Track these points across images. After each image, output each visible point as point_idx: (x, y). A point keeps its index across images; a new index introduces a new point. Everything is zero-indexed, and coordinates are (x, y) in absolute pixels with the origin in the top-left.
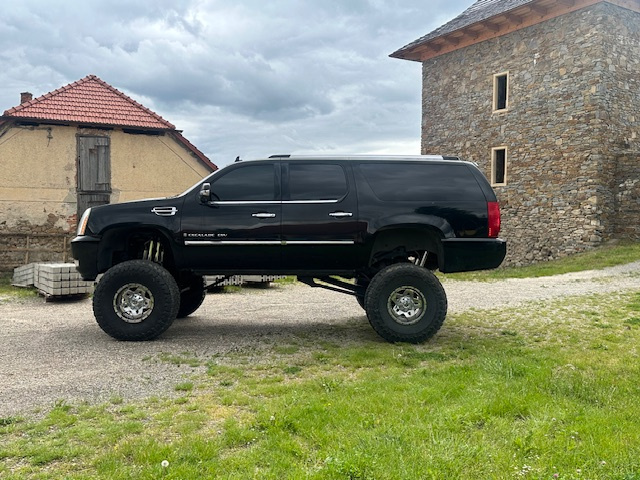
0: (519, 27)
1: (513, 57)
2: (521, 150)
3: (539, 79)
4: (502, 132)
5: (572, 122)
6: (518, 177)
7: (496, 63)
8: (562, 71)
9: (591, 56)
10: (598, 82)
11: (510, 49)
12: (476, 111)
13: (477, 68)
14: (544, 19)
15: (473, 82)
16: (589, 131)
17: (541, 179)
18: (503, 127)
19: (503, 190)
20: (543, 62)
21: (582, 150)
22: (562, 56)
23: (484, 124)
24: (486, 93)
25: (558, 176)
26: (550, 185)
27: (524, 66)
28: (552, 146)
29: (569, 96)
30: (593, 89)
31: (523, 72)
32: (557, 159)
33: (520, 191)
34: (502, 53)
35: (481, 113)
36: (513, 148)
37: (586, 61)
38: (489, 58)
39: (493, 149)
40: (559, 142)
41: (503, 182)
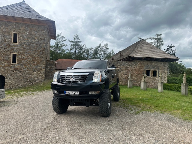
0: (23, 22)
1: (20, 30)
2: (22, 55)
3: (29, 38)
4: (16, 49)
5: (38, 51)
6: (21, 62)
7: (14, 29)
8: (36, 38)
9: (44, 37)
10: (45, 43)
11: (19, 27)
12: (5, 41)
13: (6, 28)
14: (31, 23)
15: (4, 32)
16: (43, 54)
17: (29, 64)
18: (16, 48)
19: (16, 65)
20: (29, 34)
21: (41, 58)
22: (36, 34)
23: (9, 45)
24: (10, 37)
25: (34, 63)
26: (32, 65)
27: (24, 33)
28: (33, 56)
29: (37, 45)
30: (44, 45)
31: (24, 35)
32: (34, 59)
33: (22, 66)
34: (16, 27)
35: (7, 42)
36: (20, 54)
37: (42, 38)
38: (11, 27)
39: (12, 53)
40: (35, 55)
41: (16, 63)
